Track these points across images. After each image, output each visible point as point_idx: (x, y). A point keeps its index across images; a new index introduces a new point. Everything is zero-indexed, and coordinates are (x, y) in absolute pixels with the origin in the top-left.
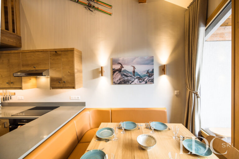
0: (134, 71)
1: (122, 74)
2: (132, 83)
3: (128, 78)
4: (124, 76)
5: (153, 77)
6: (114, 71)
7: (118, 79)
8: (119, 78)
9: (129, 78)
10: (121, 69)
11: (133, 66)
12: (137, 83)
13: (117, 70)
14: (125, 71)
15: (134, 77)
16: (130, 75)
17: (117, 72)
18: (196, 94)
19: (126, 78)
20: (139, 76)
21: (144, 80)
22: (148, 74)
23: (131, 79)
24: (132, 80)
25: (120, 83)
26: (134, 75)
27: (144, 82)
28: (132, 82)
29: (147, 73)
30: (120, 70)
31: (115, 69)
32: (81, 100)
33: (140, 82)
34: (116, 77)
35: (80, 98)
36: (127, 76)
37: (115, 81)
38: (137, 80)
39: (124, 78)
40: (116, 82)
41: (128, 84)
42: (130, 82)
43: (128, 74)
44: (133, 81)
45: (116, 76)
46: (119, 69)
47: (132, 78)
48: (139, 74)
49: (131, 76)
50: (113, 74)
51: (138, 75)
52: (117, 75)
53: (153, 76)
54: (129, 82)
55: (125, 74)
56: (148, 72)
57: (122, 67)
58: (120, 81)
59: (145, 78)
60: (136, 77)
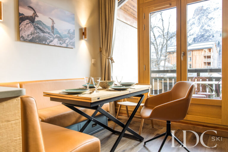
0: (53, 26)
1: (36, 26)
2: (51, 44)
3: (45, 34)
4: (38, 31)
5: (75, 39)
6: (21, 18)
7: (29, 33)
8: (30, 31)
9: (47, 35)
10: (35, 18)
11: (52, 19)
12: (56, 45)
13: (27, 18)
14: (40, 22)
15: (53, 34)
16: (47, 30)
17: (28, 20)
18: (111, 59)
19: (42, 34)
20: (59, 36)
21: (64, 42)
23: (49, 38)
24: (51, 39)
25: (31, 41)
26: (53, 32)
27: (65, 45)
28: (50, 42)
29: (68, 34)
30: (32, 19)
31: (22, 14)
33: (60, 43)
34: (25, 29)
36: (44, 32)
37: (24, 36)
38: (56, 40)
39: (38, 33)
40: (26, 38)
41: (45, 44)
42: (48, 41)
43: (44, 28)
44: (52, 41)
45: (25, 26)
46: (31, 17)
47: (50, 36)
48: (60, 32)
49: (49, 33)
50: (20, 23)
51: (58, 33)
52: (27, 25)
53: (74, 39)
54: (46, 41)
55: (41, 27)
56: (69, 33)
57: (35, 15)
58: (33, 37)
59: (67, 40)
60: (55, 35)
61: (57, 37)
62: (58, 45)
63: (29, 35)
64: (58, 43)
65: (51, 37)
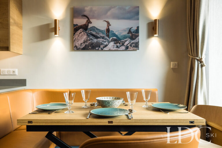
0: (108, 28)
1: (89, 33)
2: (105, 49)
3: (99, 40)
4: (91, 37)
5: (139, 39)
6: (76, 29)
7: (82, 41)
8: (83, 40)
9: (101, 40)
10: (88, 25)
11: (107, 22)
12: (112, 49)
13: (81, 27)
14: (94, 28)
15: (107, 38)
16: (102, 35)
17: (81, 29)
18: (200, 61)
19: (95, 40)
20: (116, 38)
21: (123, 45)
22: (130, 35)
23: (103, 43)
24: (105, 44)
25: (85, 49)
26: (108, 36)
27: (123, 48)
28: (104, 47)
29: (128, 33)
30: (85, 28)
31: (77, 25)
32: (18, 76)
33: (117, 47)
34: (79, 38)
35: (17, 73)
36: (97, 37)
37: (77, 45)
38: (112, 44)
39: (91, 39)
40: (79, 47)
41: (98, 50)
42: (102, 46)
43: (98, 34)
44: (106, 46)
45: (78, 36)
46: (85, 25)
47: (105, 40)
48: (117, 33)
49: (103, 38)
50: (74, 34)
51: (114, 35)
52: (81, 34)
53: (137, 38)
54: (100, 47)
55: (94, 33)
56: (130, 32)
57: (89, 22)
58: (86, 45)
59: (126, 41)
60: (111, 38)
61: (113, 40)
62: (114, 49)
63: (81, 44)
64: (114, 47)
65: (105, 42)
